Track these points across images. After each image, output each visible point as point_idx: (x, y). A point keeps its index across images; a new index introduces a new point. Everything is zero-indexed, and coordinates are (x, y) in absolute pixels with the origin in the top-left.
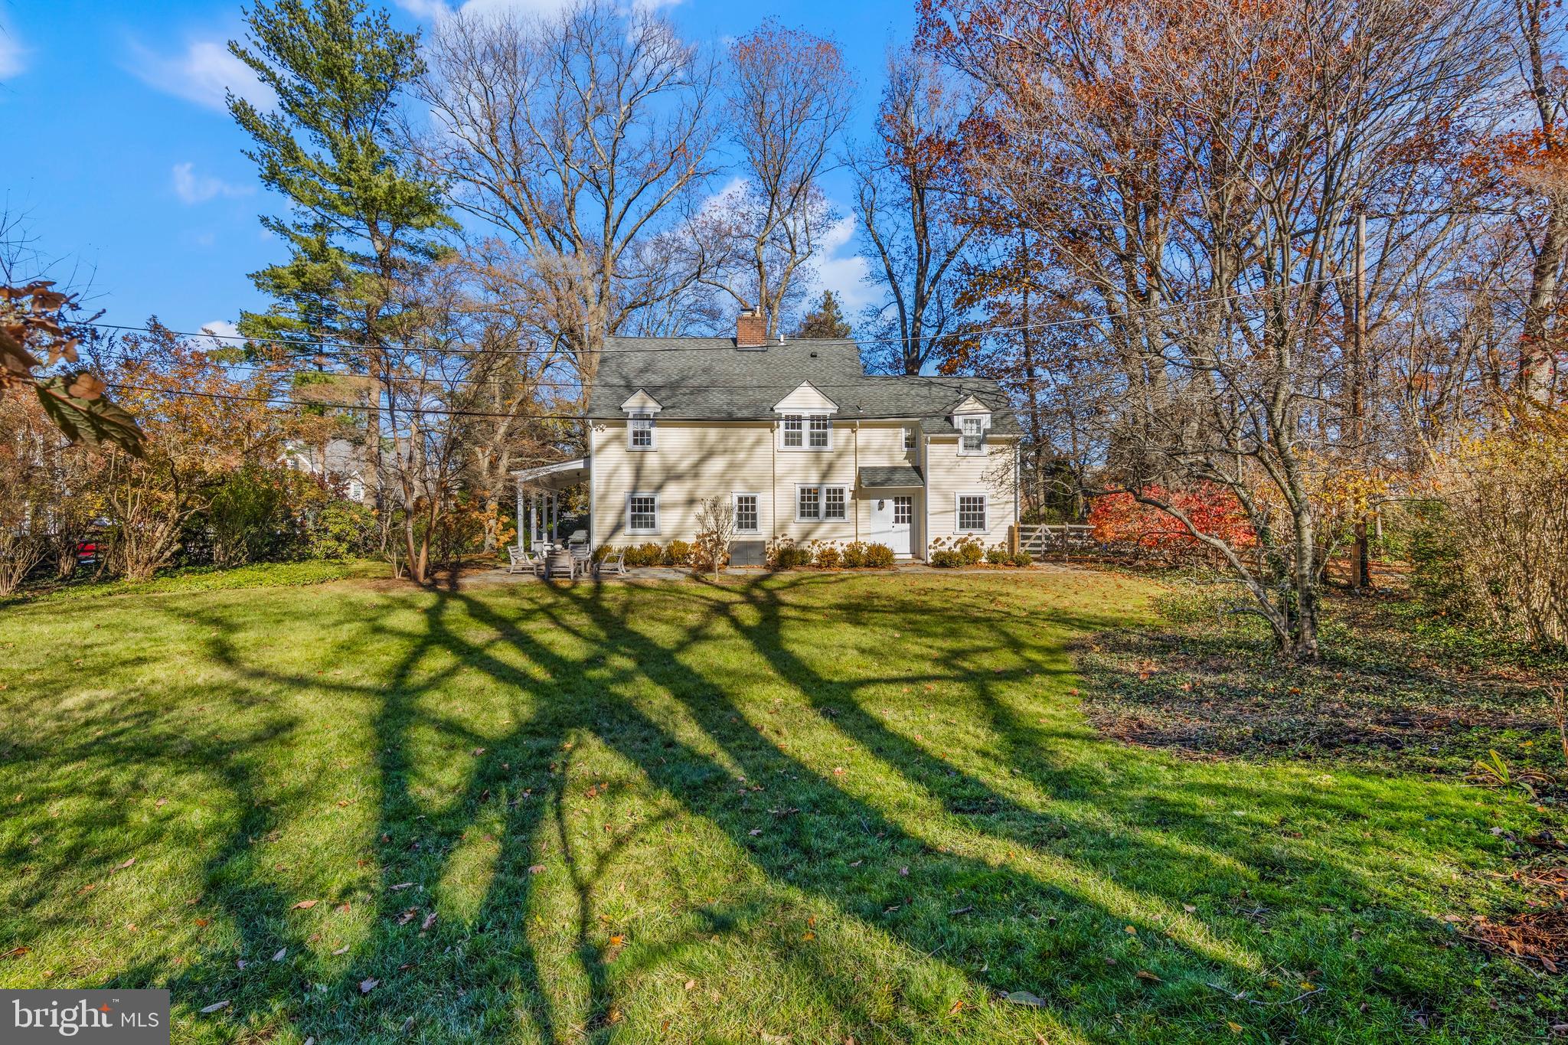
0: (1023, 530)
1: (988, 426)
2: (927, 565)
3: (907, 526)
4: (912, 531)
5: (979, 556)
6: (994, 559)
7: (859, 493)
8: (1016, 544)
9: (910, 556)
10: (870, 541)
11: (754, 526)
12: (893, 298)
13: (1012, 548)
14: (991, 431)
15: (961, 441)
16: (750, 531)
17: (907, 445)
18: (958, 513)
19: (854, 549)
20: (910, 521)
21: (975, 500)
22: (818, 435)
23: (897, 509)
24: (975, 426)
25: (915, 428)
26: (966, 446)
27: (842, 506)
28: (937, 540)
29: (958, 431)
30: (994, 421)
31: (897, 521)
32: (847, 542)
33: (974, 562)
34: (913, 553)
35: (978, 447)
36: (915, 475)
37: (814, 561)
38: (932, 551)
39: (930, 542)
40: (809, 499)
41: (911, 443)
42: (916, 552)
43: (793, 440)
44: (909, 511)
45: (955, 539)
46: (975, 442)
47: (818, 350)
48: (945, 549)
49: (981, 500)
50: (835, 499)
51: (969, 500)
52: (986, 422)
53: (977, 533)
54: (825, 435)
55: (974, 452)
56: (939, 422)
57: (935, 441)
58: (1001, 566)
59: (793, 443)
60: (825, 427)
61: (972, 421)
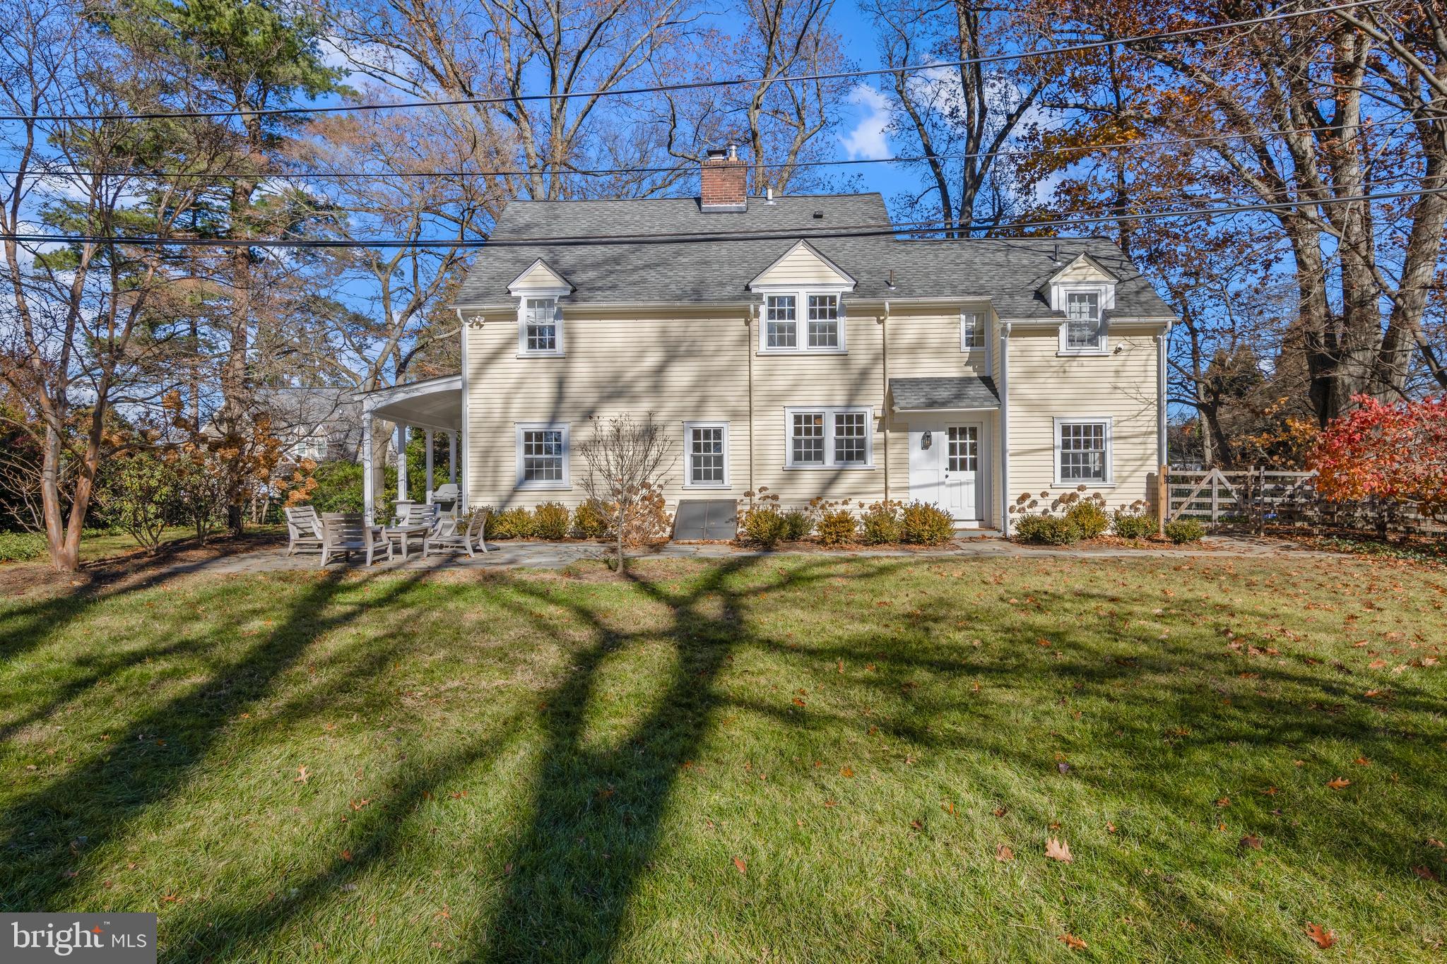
0: (1175, 480)
1: (1112, 306)
2: (1006, 539)
3: (970, 475)
4: (978, 483)
5: (1102, 525)
6: (1128, 530)
7: (888, 421)
8: (1163, 505)
9: (976, 525)
10: (910, 498)
11: (719, 476)
12: (934, 182)
13: (1154, 510)
14: (1117, 313)
15: (1063, 331)
16: (713, 484)
17: (970, 343)
18: (1058, 453)
19: (881, 515)
20: (974, 466)
21: (1087, 429)
22: (823, 329)
23: (952, 449)
24: (1086, 306)
25: (981, 314)
26: (1071, 341)
27: (862, 443)
28: (1024, 497)
29: (1060, 314)
30: (1120, 297)
31: (953, 466)
32: (870, 500)
33: (1093, 535)
34: (980, 519)
35: (1093, 341)
36: (983, 391)
37: (814, 533)
38: (1016, 516)
39: (1012, 501)
40: (808, 432)
41: (976, 339)
42: (985, 518)
43: (783, 337)
44: (973, 451)
45: (1055, 495)
46: (1087, 333)
47: (826, 211)
48: (1037, 512)
49: (1099, 429)
50: (850, 431)
51: (1077, 430)
52: (1107, 300)
53: (1092, 486)
54: (833, 328)
55: (1088, 350)
56: (1026, 302)
57: (1018, 332)
58: (1142, 541)
59: (782, 342)
60: (833, 314)
61: (1081, 298)
